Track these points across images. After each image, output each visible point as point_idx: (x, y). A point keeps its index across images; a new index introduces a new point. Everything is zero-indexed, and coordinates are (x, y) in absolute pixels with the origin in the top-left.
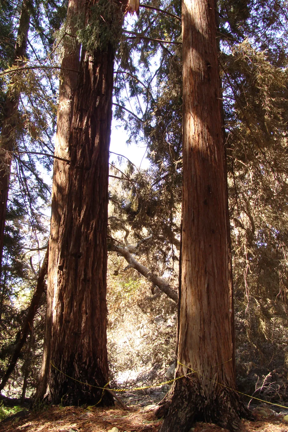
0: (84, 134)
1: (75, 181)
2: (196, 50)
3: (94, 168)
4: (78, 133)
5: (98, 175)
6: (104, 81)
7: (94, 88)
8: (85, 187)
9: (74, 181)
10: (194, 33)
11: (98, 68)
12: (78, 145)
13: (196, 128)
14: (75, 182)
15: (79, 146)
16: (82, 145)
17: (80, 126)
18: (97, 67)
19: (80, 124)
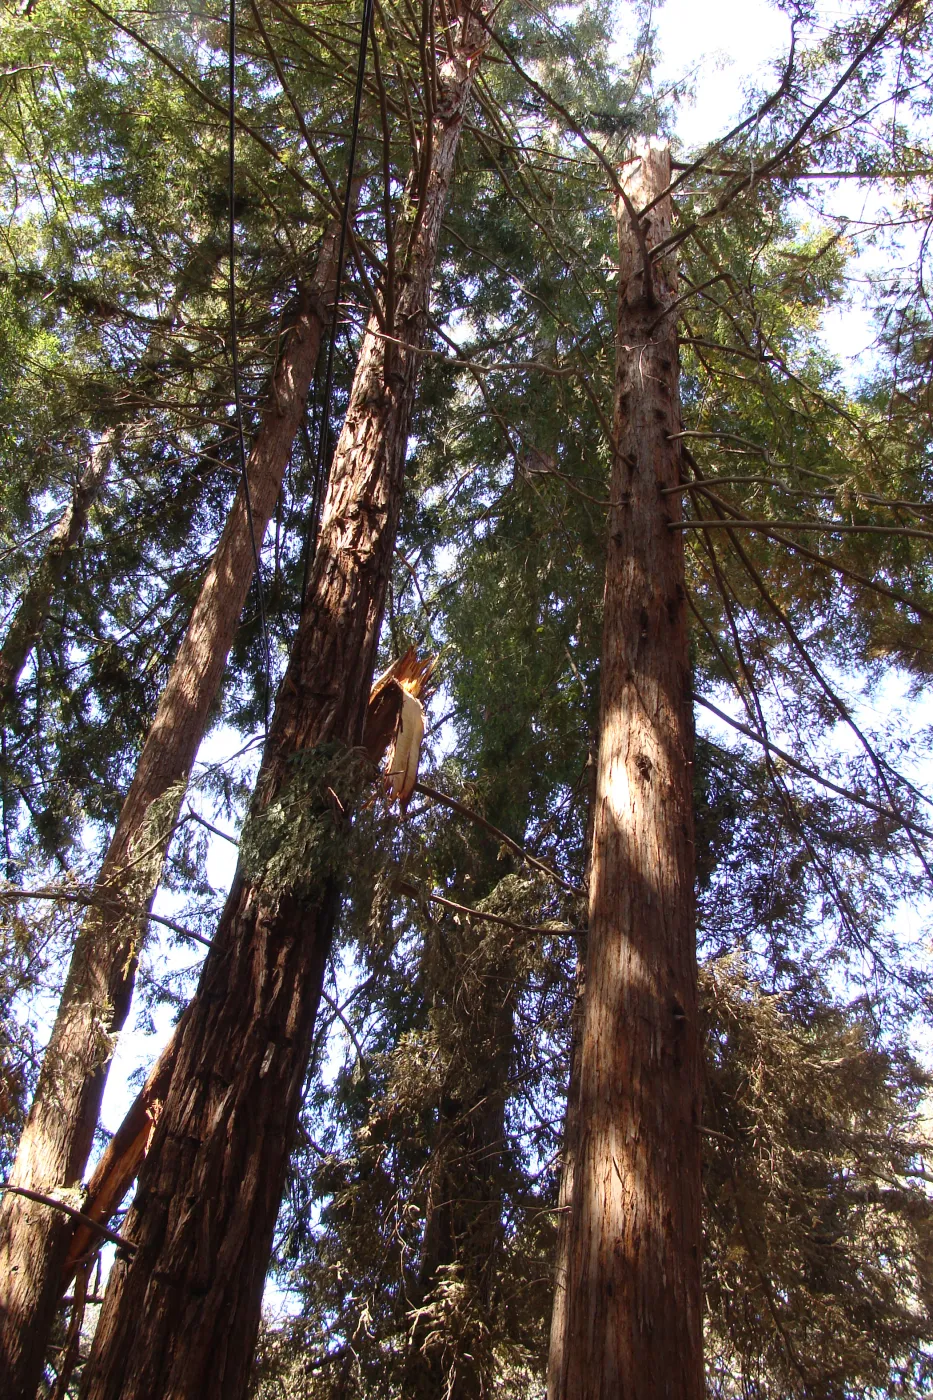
0: (205, 1160)
1: (147, 1326)
2: (642, 956)
3: (221, 1295)
4: (181, 1154)
5: (231, 1321)
6: (296, 996)
7: (263, 1010)
8: (178, 1356)
9: (143, 1326)
10: (636, 905)
11: (285, 950)
12: (176, 1197)
13: (628, 1218)
14: (146, 1331)
15: (181, 1199)
16: (191, 1201)
17: (194, 1132)
18: (281, 947)
19: (193, 1123)
